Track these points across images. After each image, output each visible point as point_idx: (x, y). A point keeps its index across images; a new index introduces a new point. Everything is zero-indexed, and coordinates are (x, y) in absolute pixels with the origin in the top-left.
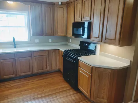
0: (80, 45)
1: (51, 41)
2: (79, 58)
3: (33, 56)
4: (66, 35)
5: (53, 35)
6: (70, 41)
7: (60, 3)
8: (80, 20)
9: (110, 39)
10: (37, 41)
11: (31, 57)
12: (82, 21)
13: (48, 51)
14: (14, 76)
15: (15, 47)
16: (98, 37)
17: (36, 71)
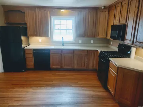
0: (118, 48)
1: (92, 43)
2: (110, 59)
3: (74, 54)
4: (106, 37)
5: (94, 37)
6: (111, 44)
7: (103, 8)
8: (118, 23)
9: (139, 42)
10: (80, 42)
11: (73, 54)
12: (120, 24)
13: (87, 50)
14: (59, 67)
15: (63, 45)
16: (130, 40)
17: (75, 67)
